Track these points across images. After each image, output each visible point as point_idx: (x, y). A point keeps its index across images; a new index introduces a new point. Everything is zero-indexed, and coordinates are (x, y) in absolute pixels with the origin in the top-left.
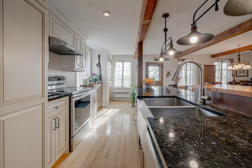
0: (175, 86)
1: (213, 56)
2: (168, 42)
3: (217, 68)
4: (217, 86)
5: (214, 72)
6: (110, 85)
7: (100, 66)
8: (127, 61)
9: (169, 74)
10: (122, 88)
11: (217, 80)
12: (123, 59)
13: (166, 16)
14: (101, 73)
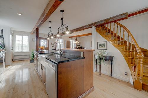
0: (55, 50)
1: (70, 37)
2: (51, 33)
3: (71, 42)
4: (71, 49)
5: (70, 44)
6: (12, 50)
7: (3, 38)
8: (25, 35)
9: (52, 44)
10: (22, 52)
11: (71, 47)
12: (23, 34)
13: (50, 22)
14: (4, 42)
